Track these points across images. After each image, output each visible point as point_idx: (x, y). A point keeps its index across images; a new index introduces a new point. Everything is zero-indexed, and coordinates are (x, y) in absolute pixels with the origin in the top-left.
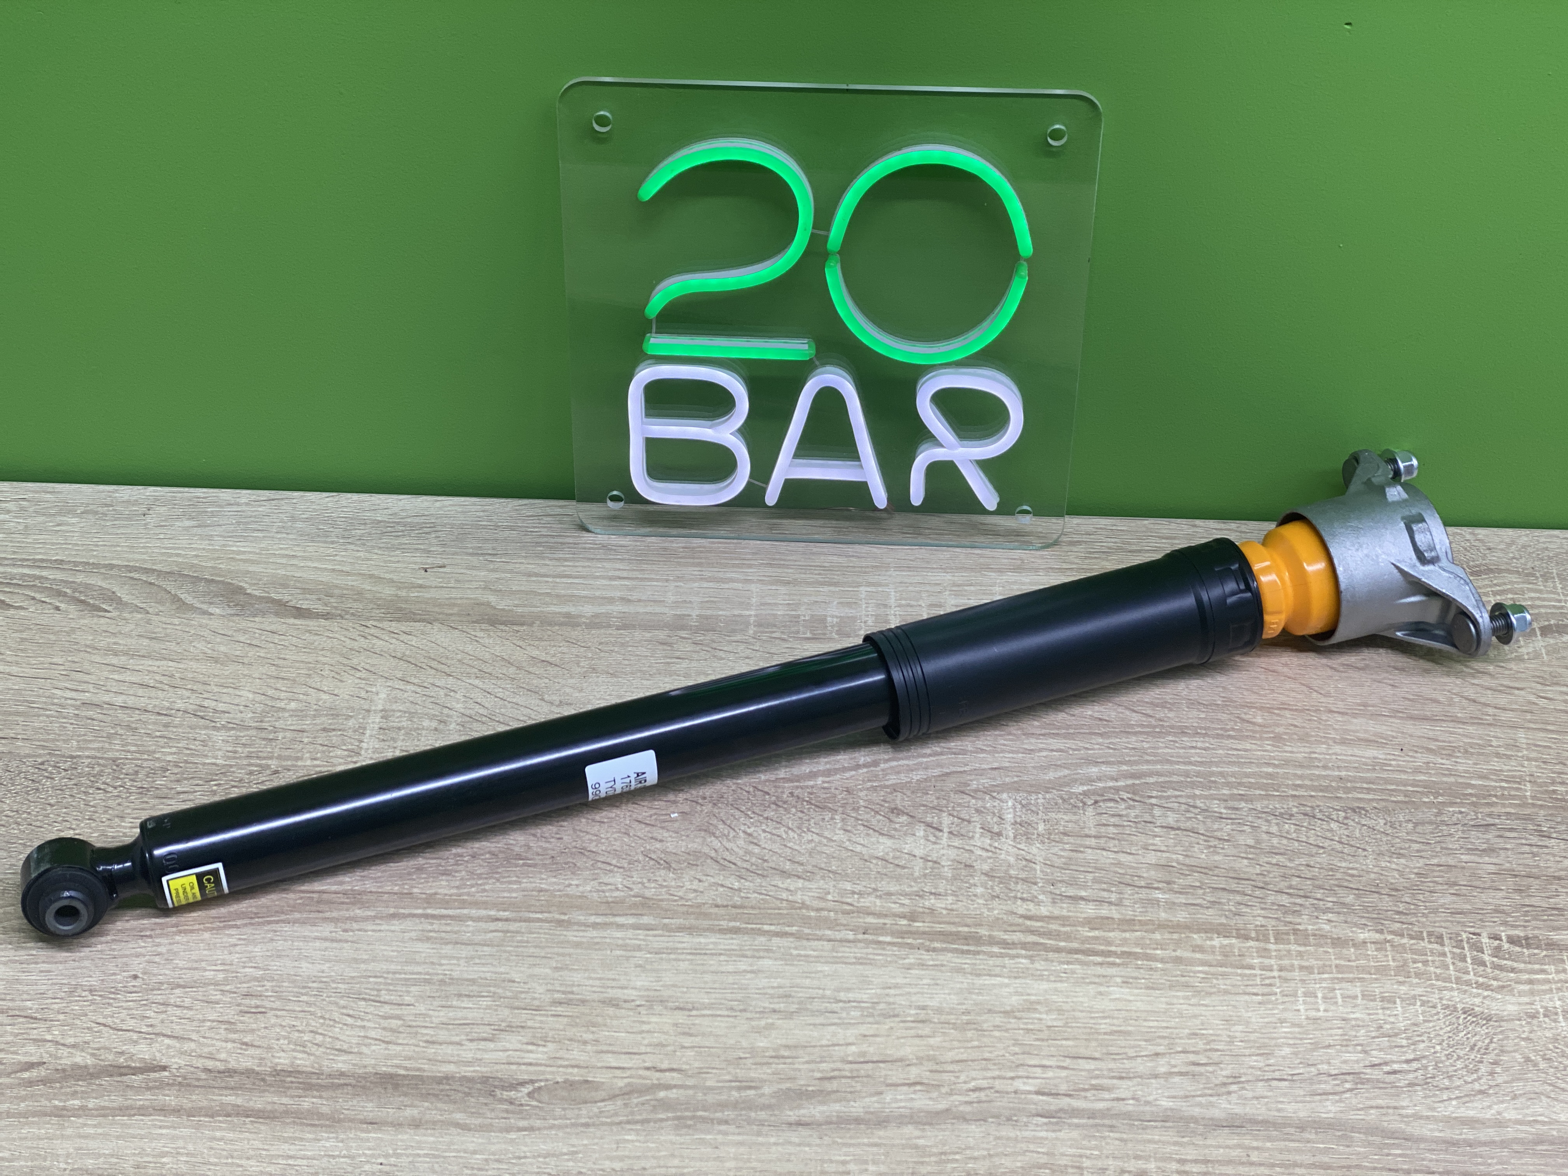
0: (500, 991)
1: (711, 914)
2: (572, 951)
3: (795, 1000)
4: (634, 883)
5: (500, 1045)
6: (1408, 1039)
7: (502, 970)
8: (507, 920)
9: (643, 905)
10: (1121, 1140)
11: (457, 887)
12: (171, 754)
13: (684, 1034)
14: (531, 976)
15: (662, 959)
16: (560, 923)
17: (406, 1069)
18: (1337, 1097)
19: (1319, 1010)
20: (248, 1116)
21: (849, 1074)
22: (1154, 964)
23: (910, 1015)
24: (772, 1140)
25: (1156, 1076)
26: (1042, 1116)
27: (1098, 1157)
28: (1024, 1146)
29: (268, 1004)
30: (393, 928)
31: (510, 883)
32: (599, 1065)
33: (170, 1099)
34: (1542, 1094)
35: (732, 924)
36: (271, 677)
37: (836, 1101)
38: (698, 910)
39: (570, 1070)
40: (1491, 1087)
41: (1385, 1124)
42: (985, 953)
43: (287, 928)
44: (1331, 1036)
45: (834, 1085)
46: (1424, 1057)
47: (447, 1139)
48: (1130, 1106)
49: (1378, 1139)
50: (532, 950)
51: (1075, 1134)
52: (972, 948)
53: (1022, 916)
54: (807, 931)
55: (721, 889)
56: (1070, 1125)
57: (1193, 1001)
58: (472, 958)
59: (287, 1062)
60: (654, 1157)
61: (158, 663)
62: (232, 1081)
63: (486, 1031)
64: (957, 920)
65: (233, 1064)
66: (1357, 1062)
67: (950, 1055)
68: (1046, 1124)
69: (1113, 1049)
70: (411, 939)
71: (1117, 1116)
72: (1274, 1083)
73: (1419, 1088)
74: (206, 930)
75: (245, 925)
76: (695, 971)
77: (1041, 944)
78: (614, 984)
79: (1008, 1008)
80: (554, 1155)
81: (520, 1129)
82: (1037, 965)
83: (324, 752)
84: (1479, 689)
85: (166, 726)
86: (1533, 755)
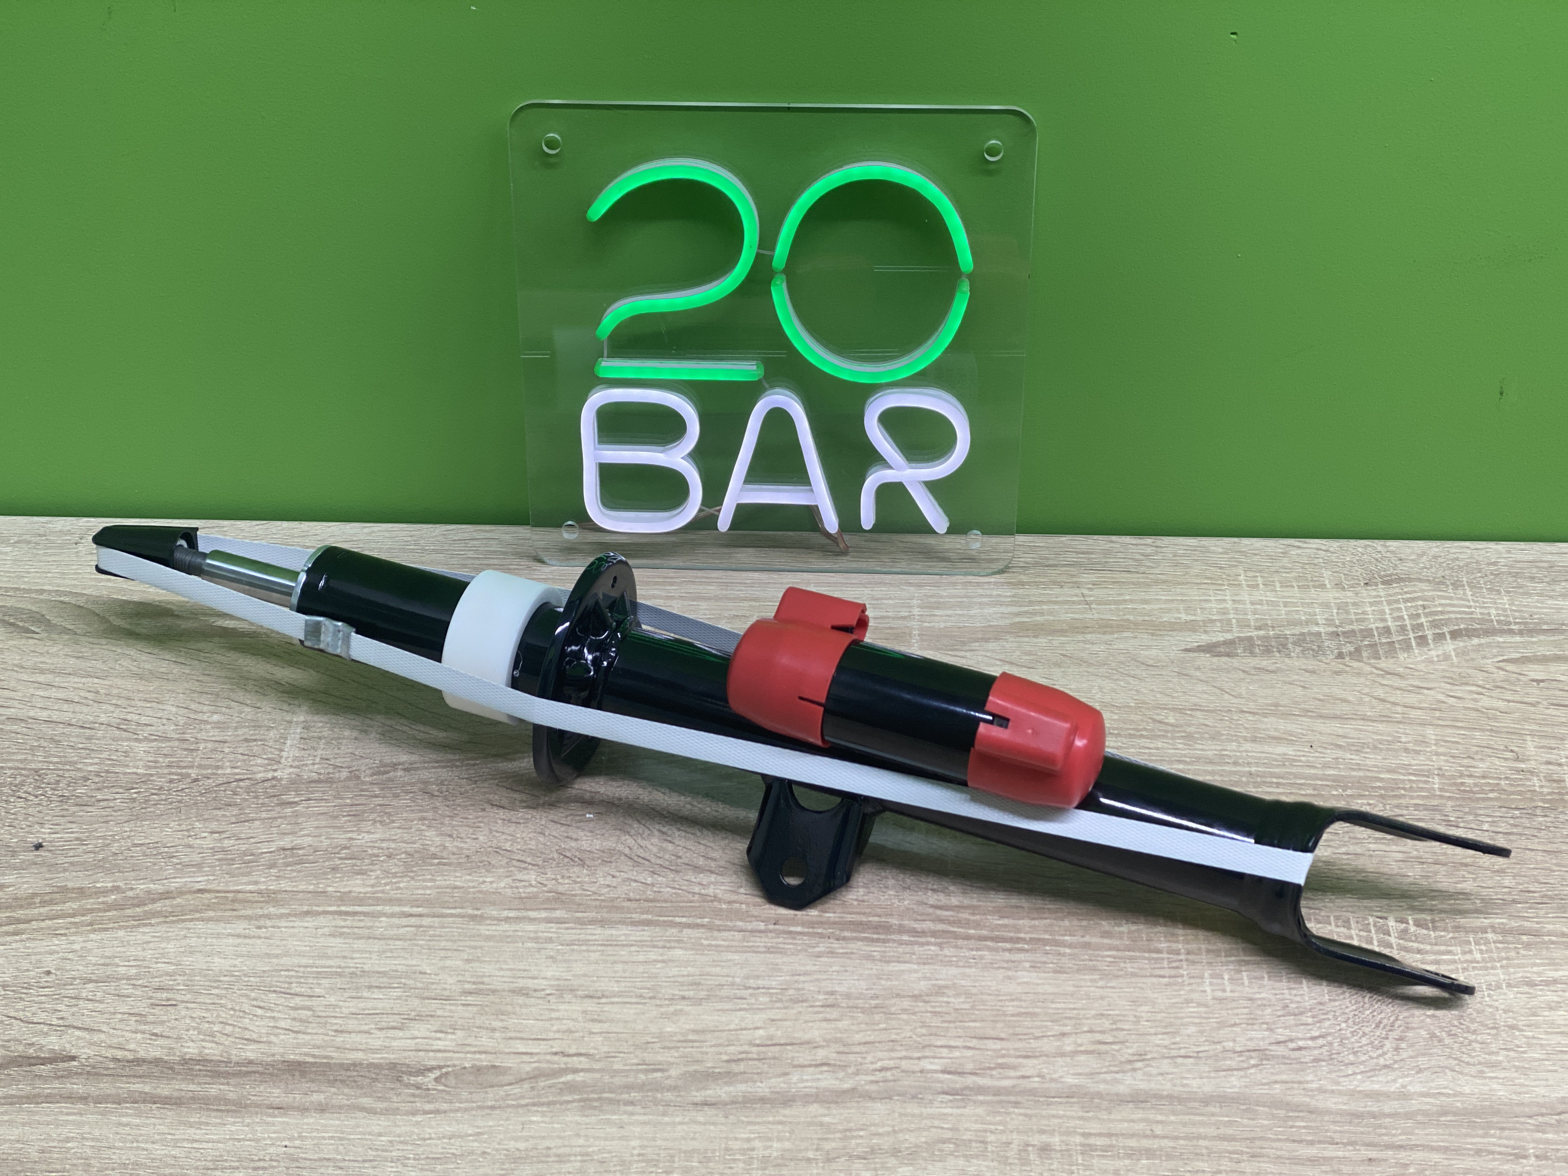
0: (411, 982)
1: (623, 907)
2: (483, 943)
3: (704, 987)
4: (547, 880)
5: (408, 1034)
6: (1313, 1017)
7: (414, 962)
8: (420, 915)
9: (556, 900)
10: (1026, 1115)
11: (372, 886)
12: (92, 764)
13: (593, 1020)
14: (443, 968)
15: (573, 950)
16: (473, 918)
17: (314, 1056)
18: (1242, 1073)
19: (1224, 991)
20: (155, 1103)
21: (755, 1056)
22: (1062, 950)
23: (818, 1000)
24: (678, 1120)
25: (1062, 1055)
26: (947, 1093)
27: (1003, 1132)
28: (928, 1122)
29: (179, 997)
30: (306, 924)
31: (424, 881)
32: (507, 1050)
33: (78, 1087)
34: (1447, 1068)
35: (644, 917)
36: (195, 691)
37: (742, 1082)
38: (612, 905)
39: (478, 1056)
40: (1396, 1062)
41: (1290, 1098)
42: (894, 941)
43: (200, 925)
44: (1237, 1015)
45: (742, 1067)
46: (1329, 1034)
47: (352, 1122)
48: (1035, 1083)
49: (1282, 1113)
50: (443, 944)
51: (980, 1111)
52: (882, 937)
53: (932, 906)
54: (718, 922)
55: (634, 884)
56: (975, 1102)
57: (1100, 983)
58: (384, 952)
59: (196, 1051)
60: (559, 1137)
61: (83, 680)
62: (140, 1070)
63: (394, 1021)
64: (868, 911)
65: (142, 1054)
66: (1263, 1039)
67: (858, 1037)
68: (951, 1101)
69: (1018, 1030)
70: (324, 935)
71: (1022, 1093)
72: (1180, 1060)
73: (1324, 1063)
74: (120, 928)
75: (159, 923)
76: (606, 962)
77: (951, 932)
78: (525, 974)
79: (916, 992)
80: (459, 1136)
81: (426, 1112)
82: (946, 952)
83: (244, 761)
84: (1388, 689)
85: (89, 738)
86: (1441, 750)
